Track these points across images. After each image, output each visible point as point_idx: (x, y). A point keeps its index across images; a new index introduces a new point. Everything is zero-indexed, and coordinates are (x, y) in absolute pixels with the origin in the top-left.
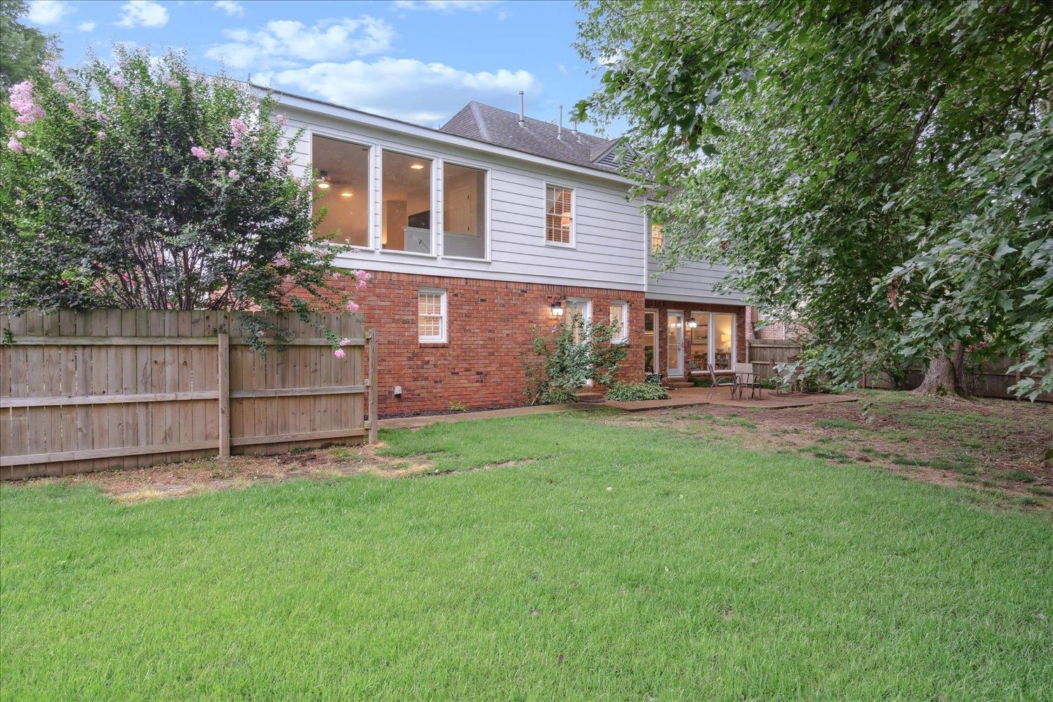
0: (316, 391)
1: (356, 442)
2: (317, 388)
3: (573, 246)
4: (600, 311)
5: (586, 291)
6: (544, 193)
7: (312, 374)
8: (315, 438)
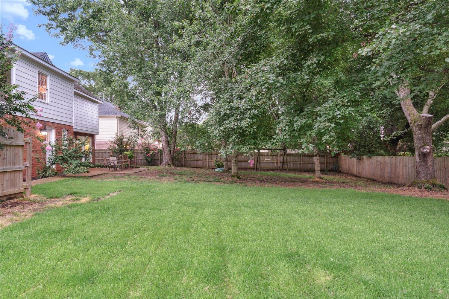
0: (6, 169)
1: (20, 195)
2: (5, 167)
3: (49, 103)
4: (59, 134)
5: (54, 124)
6: (37, 75)
7: (3, 160)
8: (5, 195)
